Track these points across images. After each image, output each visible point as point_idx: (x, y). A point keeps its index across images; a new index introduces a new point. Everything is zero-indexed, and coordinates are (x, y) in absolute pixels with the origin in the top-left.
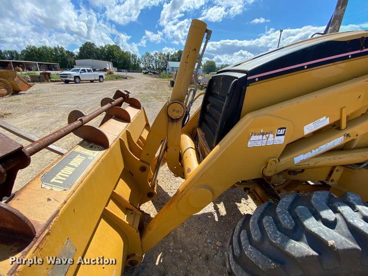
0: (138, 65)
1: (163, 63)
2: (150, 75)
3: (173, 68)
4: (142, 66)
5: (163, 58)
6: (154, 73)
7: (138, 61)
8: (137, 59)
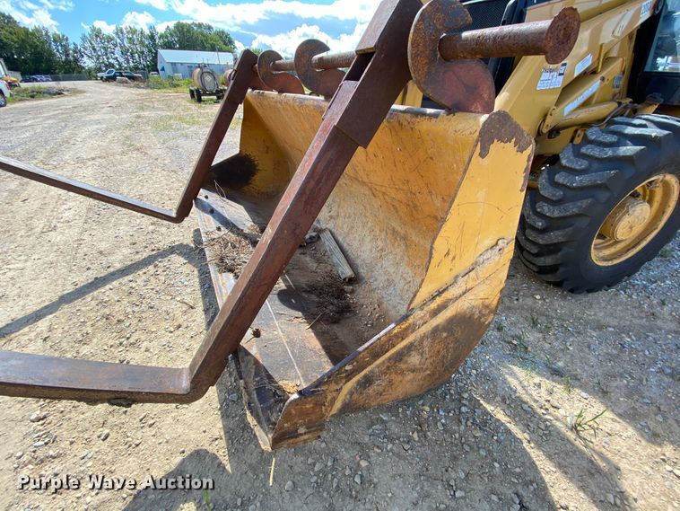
0: (76, 60)
1: (143, 53)
2: (122, 82)
3: (173, 64)
4: (88, 63)
5: (142, 43)
6: (132, 78)
7: (75, 52)
8: (72, 47)
